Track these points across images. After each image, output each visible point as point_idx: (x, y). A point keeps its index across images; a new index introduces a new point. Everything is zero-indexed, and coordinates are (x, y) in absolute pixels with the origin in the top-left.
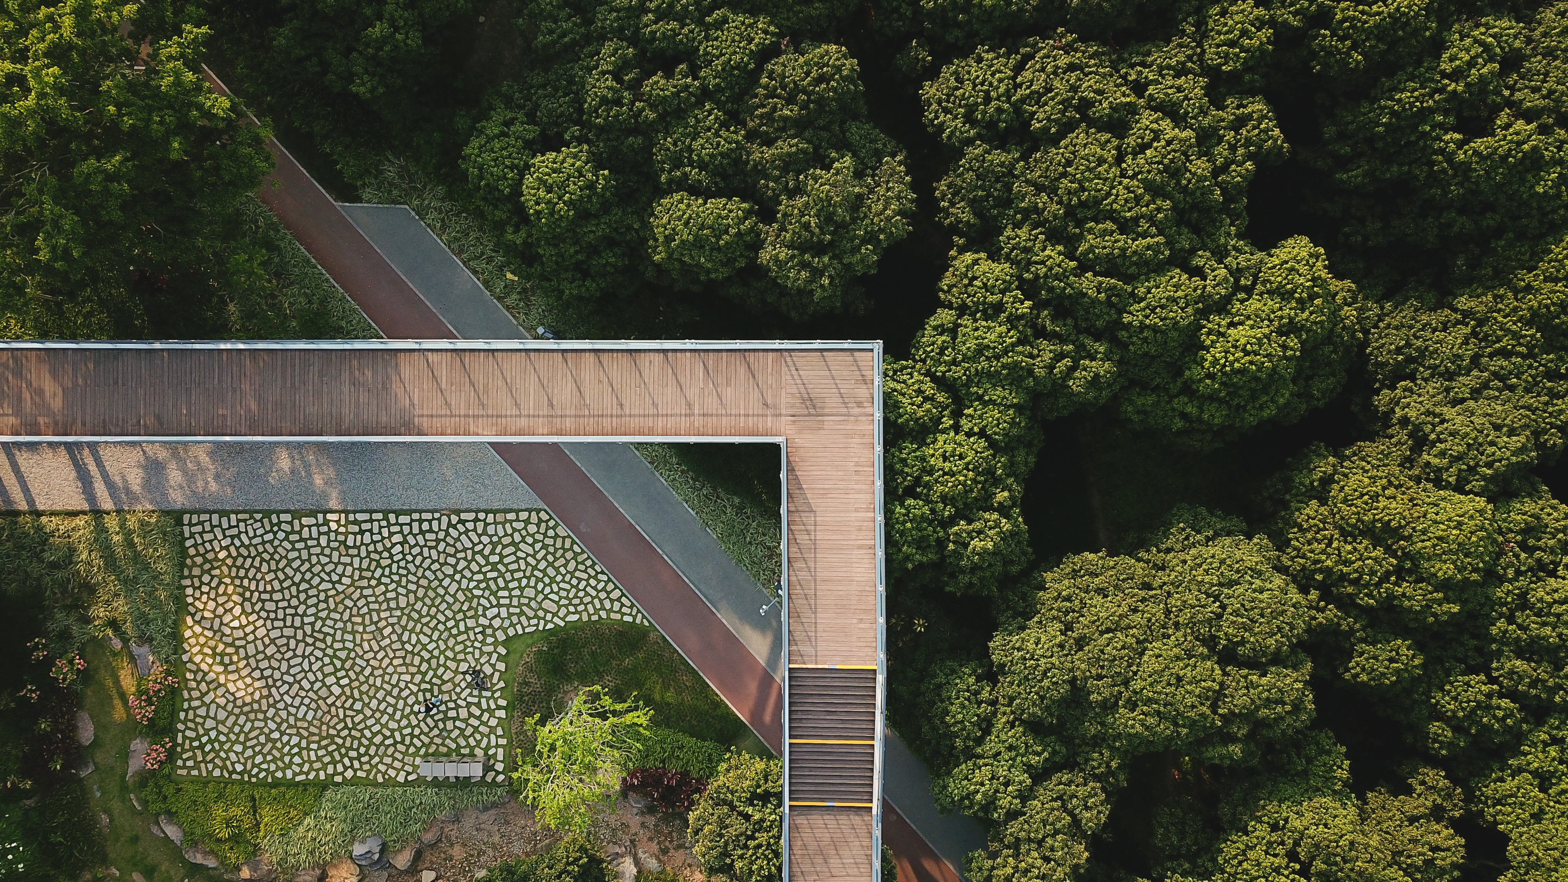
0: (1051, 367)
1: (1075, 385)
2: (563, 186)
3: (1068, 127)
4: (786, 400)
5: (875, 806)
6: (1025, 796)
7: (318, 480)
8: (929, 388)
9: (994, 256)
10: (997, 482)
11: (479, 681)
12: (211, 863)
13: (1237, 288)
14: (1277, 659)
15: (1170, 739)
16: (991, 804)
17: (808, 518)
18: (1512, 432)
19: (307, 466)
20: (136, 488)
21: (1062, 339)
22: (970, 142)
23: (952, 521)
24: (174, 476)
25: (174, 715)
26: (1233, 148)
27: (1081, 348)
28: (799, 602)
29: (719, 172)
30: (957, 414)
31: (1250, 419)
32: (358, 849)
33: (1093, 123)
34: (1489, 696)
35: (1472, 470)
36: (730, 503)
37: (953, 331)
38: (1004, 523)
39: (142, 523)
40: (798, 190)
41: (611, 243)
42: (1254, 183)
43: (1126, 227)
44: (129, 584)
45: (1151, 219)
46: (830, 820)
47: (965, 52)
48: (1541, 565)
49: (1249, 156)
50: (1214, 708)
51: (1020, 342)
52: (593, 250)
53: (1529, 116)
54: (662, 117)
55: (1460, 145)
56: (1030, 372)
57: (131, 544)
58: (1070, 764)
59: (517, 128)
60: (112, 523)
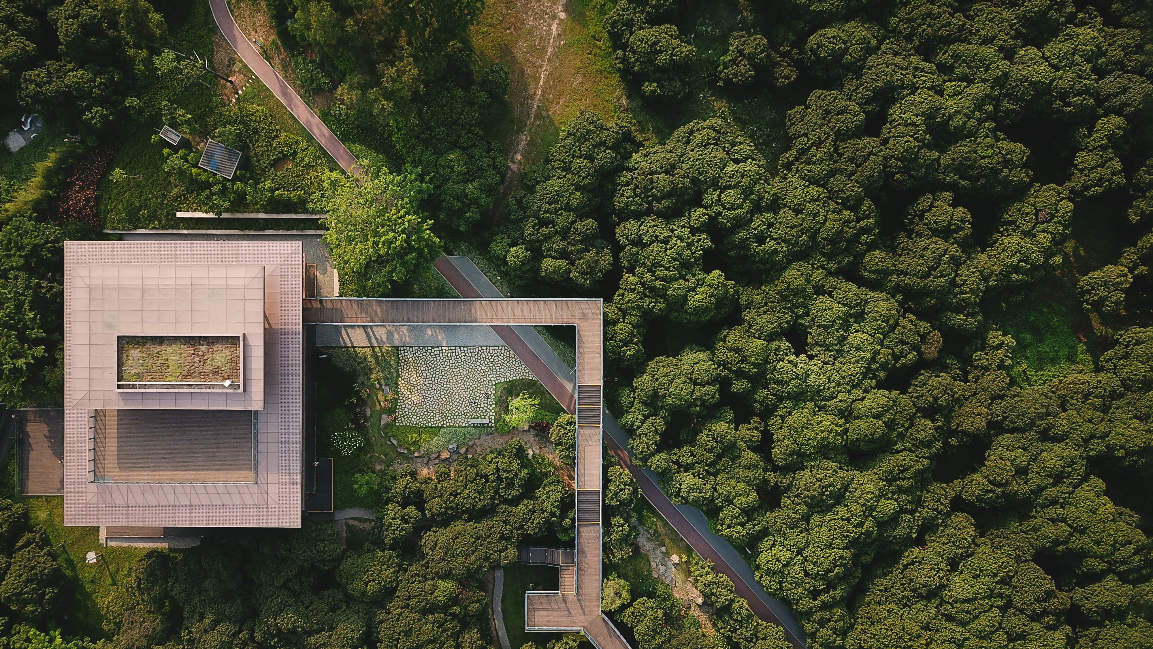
0: (648, 305)
1: (655, 310)
2: (518, 256)
3: (653, 242)
4: (578, 314)
5: (601, 425)
6: (643, 422)
7: (440, 337)
8: (616, 311)
9: (634, 275)
10: (635, 336)
11: (487, 396)
12: (406, 452)
13: (698, 284)
14: (708, 383)
15: (680, 405)
16: (633, 424)
17: (583, 346)
18: (772, 323)
19: (436, 333)
20: (384, 340)
21: (652, 298)
22: (627, 245)
23: (622, 347)
24: (396, 336)
25: (396, 407)
26: (697, 247)
27: (657, 300)
28: (581, 368)
29: (560, 253)
30: (624, 318)
31: (703, 319)
32: (450, 447)
33: (658, 241)
34: (767, 394)
35: (762, 333)
36: (561, 344)
37: (623, 295)
38: (637, 348)
39: (387, 350)
40: (581, 258)
41: (529, 270)
42: (703, 257)
43: (667, 269)
44: (383, 369)
45: (673, 267)
46: (589, 430)
47: (627, 220)
48: (780, 359)
49: (701, 250)
50: (691, 396)
51: (641, 298)
52: (524, 272)
53: (775, 239)
54: (545, 238)
55: (757, 247)
56: (643, 306)
57: (384, 356)
58: (655, 415)
59: (505, 240)
60: (377, 350)
